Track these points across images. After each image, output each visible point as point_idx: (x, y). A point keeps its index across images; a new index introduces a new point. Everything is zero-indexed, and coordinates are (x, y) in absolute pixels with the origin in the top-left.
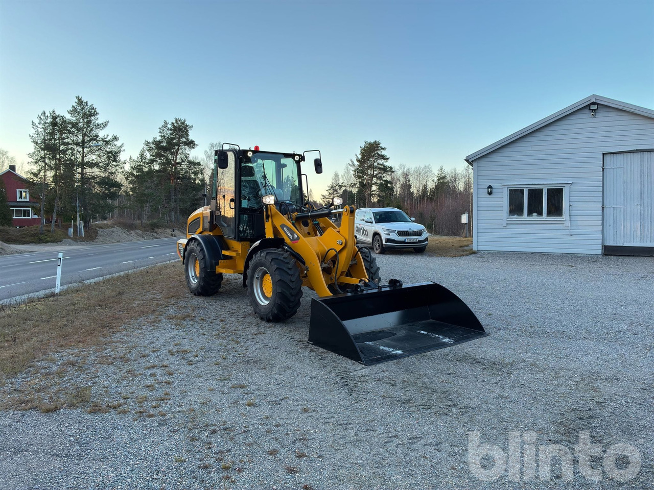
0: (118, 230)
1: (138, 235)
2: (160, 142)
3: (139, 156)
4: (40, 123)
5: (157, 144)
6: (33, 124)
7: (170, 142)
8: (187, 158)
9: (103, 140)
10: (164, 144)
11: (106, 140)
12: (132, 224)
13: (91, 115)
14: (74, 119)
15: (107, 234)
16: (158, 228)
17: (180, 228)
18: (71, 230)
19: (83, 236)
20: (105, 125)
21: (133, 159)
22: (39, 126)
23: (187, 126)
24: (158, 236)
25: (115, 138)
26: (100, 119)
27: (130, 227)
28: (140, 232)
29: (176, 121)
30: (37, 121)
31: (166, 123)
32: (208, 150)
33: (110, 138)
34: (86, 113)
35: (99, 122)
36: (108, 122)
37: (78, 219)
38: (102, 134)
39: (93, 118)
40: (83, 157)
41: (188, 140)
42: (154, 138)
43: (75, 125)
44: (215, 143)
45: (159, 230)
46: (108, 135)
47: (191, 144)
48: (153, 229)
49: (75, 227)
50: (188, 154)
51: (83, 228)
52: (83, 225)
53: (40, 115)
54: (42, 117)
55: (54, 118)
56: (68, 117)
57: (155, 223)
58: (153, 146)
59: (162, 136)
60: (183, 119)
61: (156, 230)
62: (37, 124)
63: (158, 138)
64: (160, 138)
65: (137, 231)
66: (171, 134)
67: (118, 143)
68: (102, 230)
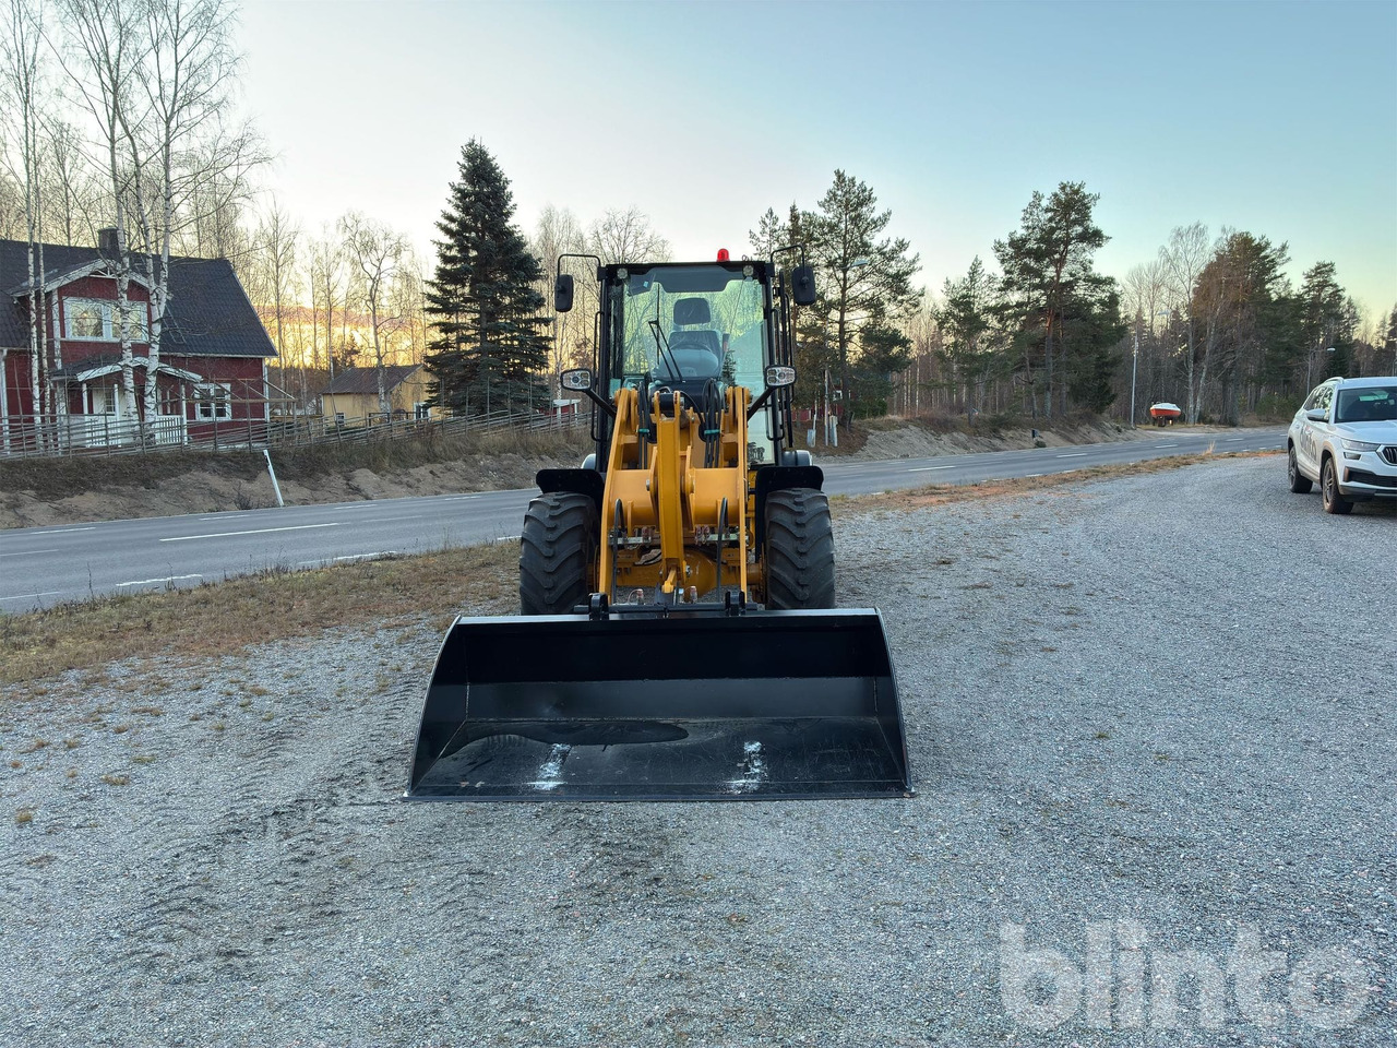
0: (913, 434)
1: (957, 444)
2: (1024, 241)
3: (967, 276)
4: (763, 233)
5: (1018, 245)
6: (752, 236)
7: (1046, 237)
8: (1085, 270)
9: (880, 251)
10: (1032, 245)
11: (885, 250)
12: (946, 421)
13: (861, 204)
14: (830, 217)
15: (887, 441)
16: (1009, 429)
17: (1064, 429)
18: (812, 434)
19: (836, 444)
20: (884, 220)
21: (952, 283)
22: (762, 239)
23: (1084, 197)
24: (1003, 447)
25: (902, 246)
26: (876, 211)
27: (938, 426)
28: (962, 437)
29: (1063, 188)
30: (757, 230)
31: (1037, 196)
32: (1168, 246)
33: (892, 245)
34: (852, 200)
35: (875, 215)
36: (889, 213)
37: (827, 412)
38: (876, 239)
39: (865, 209)
40: (844, 290)
41: (1086, 229)
42: (1011, 234)
43: (832, 227)
44: (1186, 227)
45: (1010, 434)
46: (889, 241)
47: (1094, 238)
48: (995, 431)
49: (820, 427)
50: (1090, 262)
51: (835, 429)
52: (835, 423)
53: (764, 216)
54: (767, 221)
55: (794, 218)
56: (820, 213)
57: (1002, 419)
58: (1010, 250)
59: (1028, 228)
60: (1077, 183)
61: (1003, 433)
62: (759, 235)
63: (1021, 233)
64: (1024, 232)
65: (955, 434)
66: (1050, 220)
67: (908, 255)
68: (878, 433)
